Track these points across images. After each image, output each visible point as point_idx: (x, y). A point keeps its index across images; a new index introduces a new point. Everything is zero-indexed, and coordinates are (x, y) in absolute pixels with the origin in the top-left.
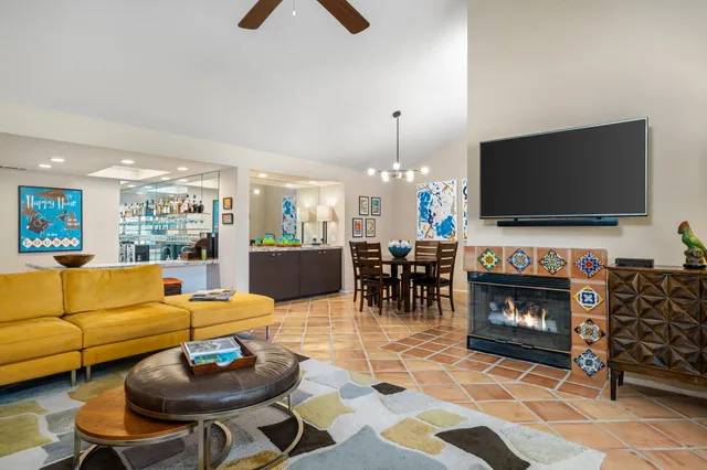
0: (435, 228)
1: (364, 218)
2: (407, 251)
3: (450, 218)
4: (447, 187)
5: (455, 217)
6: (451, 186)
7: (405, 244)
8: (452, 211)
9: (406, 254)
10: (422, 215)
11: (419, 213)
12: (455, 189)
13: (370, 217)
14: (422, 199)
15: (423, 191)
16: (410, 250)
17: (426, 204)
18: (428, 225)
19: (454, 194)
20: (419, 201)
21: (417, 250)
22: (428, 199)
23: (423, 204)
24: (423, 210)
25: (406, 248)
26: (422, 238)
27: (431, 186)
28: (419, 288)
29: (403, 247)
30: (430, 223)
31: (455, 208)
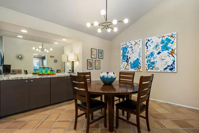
0: (130, 65)
1: (94, 60)
2: (113, 79)
3: (138, 59)
4: (136, 43)
5: (141, 59)
6: (139, 43)
7: (111, 75)
8: (139, 56)
9: (112, 82)
10: (123, 59)
11: (122, 57)
12: (141, 44)
13: (97, 59)
14: (123, 51)
15: (124, 46)
16: (115, 79)
17: (125, 53)
18: (126, 63)
19: (141, 46)
20: (122, 52)
21: (120, 77)
22: (126, 50)
23: (124, 53)
24: (124, 56)
25: (112, 78)
26: (123, 70)
27: (128, 44)
28: (120, 111)
29: (109, 77)
30: (128, 62)
31: (141, 54)
